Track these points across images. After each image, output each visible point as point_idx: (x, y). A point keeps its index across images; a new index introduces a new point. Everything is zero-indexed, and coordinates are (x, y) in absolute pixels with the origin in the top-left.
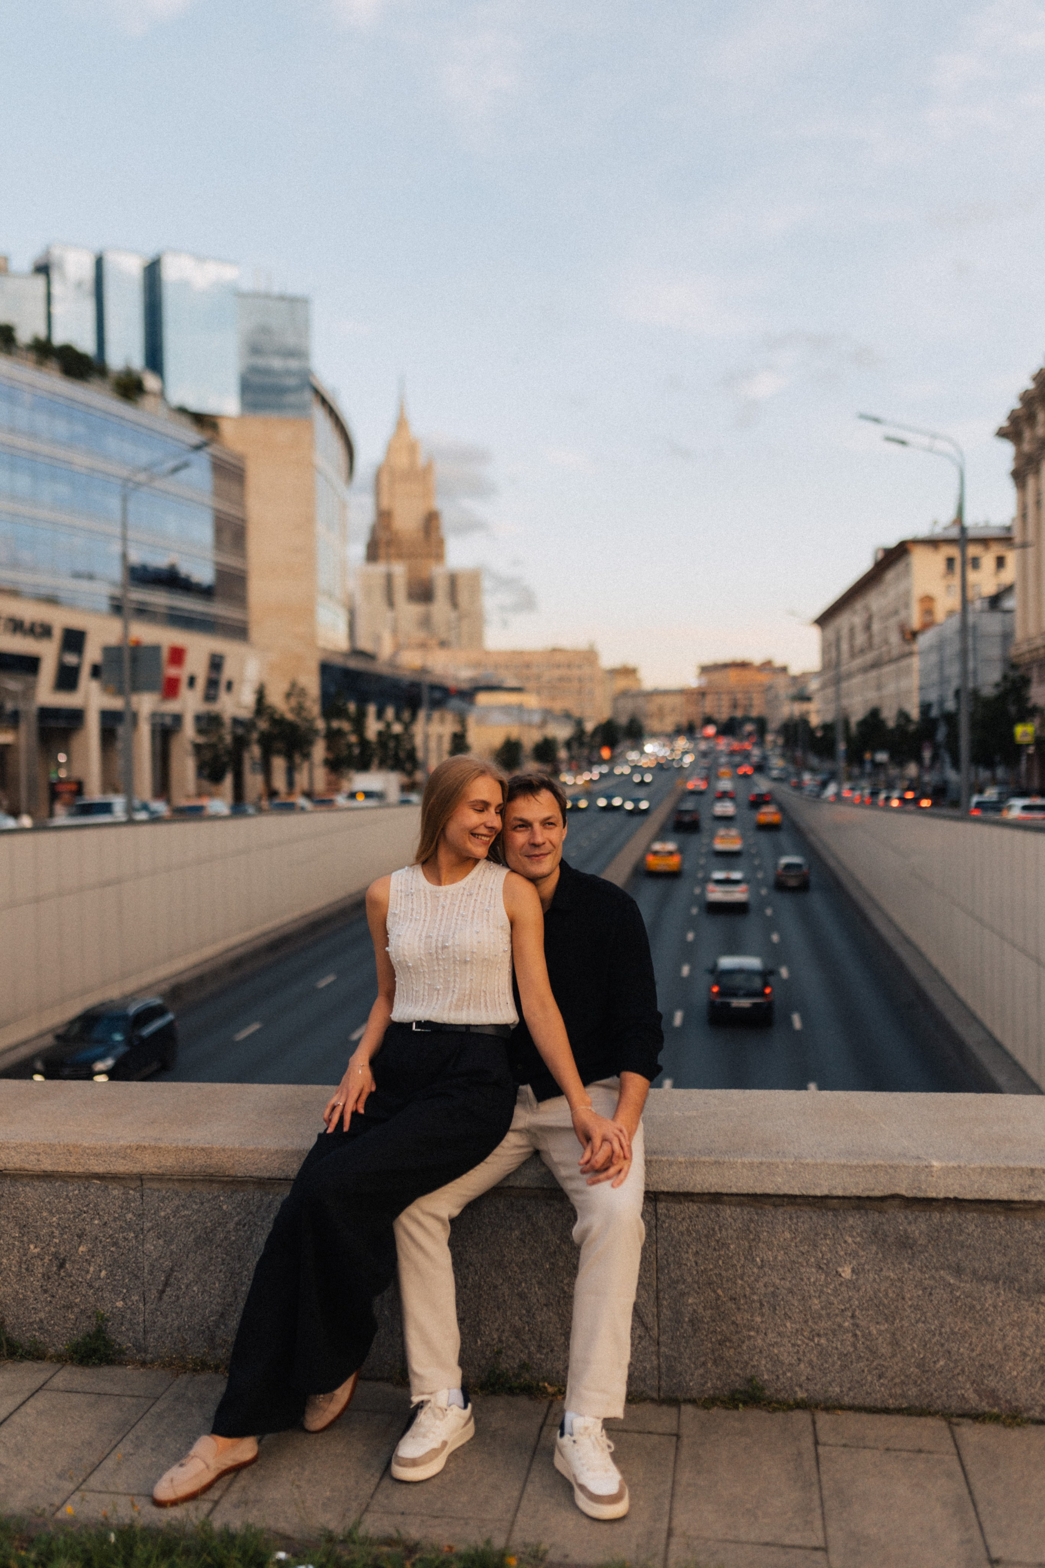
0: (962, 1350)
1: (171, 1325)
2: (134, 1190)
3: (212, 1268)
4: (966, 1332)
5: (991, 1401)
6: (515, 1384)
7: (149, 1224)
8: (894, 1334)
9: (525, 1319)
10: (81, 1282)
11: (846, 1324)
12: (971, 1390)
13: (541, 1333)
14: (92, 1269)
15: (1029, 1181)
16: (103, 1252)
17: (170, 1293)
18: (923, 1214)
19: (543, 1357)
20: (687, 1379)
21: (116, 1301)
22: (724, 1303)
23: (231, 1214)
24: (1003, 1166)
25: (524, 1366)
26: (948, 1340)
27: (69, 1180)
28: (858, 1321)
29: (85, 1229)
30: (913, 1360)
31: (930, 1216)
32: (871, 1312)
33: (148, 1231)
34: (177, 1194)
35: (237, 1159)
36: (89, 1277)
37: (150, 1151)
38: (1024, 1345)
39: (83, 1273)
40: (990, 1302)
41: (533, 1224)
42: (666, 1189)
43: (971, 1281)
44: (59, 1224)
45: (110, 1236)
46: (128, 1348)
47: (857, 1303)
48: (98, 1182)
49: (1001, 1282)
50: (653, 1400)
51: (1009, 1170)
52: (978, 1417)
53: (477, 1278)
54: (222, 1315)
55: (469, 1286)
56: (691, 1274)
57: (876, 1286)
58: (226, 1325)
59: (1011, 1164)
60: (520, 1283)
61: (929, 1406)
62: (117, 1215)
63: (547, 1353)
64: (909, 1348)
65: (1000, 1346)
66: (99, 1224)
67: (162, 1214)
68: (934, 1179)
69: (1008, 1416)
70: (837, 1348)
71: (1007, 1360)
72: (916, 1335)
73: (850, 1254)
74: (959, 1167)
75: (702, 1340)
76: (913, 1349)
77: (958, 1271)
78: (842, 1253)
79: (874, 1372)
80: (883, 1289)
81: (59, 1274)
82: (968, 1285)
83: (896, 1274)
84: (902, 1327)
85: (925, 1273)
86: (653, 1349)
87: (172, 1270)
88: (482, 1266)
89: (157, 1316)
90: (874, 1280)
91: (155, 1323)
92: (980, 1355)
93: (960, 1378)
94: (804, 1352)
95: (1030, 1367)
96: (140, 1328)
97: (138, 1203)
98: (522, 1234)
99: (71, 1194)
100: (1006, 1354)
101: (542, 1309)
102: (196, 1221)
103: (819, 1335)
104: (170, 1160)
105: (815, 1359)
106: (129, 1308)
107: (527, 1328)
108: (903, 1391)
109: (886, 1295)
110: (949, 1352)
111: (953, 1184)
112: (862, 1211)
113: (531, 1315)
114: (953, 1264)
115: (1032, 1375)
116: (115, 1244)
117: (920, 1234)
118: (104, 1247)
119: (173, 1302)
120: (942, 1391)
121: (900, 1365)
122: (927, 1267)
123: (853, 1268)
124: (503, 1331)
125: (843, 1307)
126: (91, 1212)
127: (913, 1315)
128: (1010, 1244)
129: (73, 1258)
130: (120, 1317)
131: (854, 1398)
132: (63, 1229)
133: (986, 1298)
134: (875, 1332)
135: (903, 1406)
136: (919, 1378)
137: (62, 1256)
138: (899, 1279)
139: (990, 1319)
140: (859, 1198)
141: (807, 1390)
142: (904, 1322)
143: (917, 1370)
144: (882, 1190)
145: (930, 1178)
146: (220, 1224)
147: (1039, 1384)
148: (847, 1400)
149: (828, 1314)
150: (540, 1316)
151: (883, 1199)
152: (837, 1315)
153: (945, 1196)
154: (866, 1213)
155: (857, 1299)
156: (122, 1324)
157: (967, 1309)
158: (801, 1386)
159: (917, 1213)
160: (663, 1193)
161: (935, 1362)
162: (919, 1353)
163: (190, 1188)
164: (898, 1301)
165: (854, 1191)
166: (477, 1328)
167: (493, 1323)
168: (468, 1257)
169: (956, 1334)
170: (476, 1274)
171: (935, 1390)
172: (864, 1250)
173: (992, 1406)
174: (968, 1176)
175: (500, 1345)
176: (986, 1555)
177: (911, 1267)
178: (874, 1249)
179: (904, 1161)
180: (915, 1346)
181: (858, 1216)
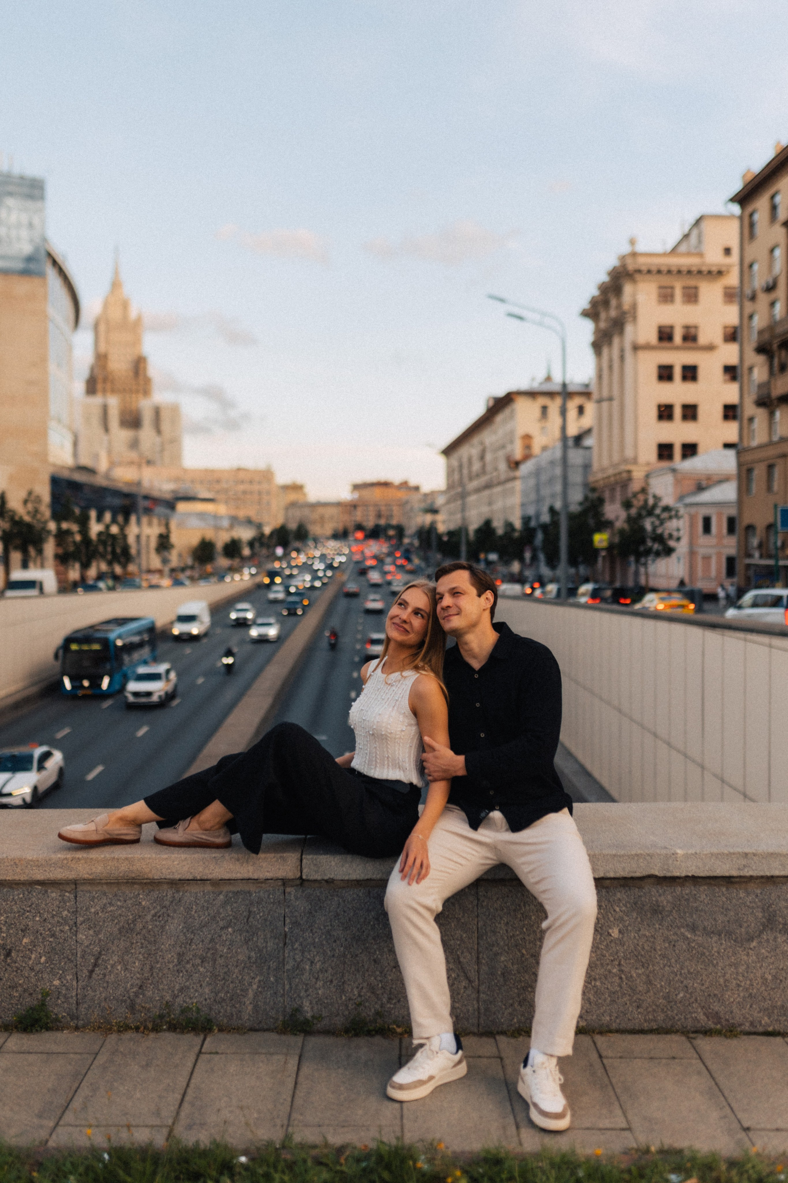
0: (695, 985)
1: (99, 998)
2: (70, 892)
3: (133, 951)
4: (698, 972)
5: (715, 1021)
6: (371, 1028)
7: (81, 919)
8: (648, 976)
9: (379, 978)
10: (25, 967)
11: (615, 971)
12: (702, 1014)
13: (391, 988)
14: (33, 956)
15: (744, 862)
16: (43, 943)
17: (98, 972)
18: (670, 888)
19: (392, 1006)
20: (500, 1017)
21: (54, 980)
22: (527, 959)
23: (149, 908)
24: (726, 852)
25: (378, 1013)
26: (686, 978)
27: (14, 886)
28: (623, 968)
29: (28, 925)
30: (661, 994)
31: (674, 890)
32: (632, 961)
33: (81, 924)
34: (105, 894)
35: (154, 865)
36: (30, 963)
37: (82, 861)
38: (739, 980)
39: (26, 960)
40: (715, 949)
43: (703, 935)
44: (6, 922)
45: (49, 929)
46: (63, 1017)
47: (622, 954)
48: (40, 887)
49: (723, 935)
50: (474, 1034)
51: (730, 854)
52: (707, 1032)
53: (342, 949)
54: (141, 987)
55: (336, 955)
56: (503, 939)
57: (636, 942)
58: (144, 995)
59: (732, 851)
60: (375, 951)
61: (672, 1026)
62: (54, 913)
63: (395, 1004)
64: (658, 986)
65: (721, 980)
66: (39, 921)
67: (93, 910)
68: (678, 863)
69: (726, 1031)
70: (608, 988)
71: (727, 991)
72: (664, 976)
73: (618, 920)
74: (696, 853)
75: (510, 988)
76: (661, 986)
77: (693, 928)
78: (612, 919)
79: (634, 1005)
80: (640, 944)
81: (6, 962)
82: (700, 938)
83: (650, 933)
84: (654, 971)
85: (670, 931)
86: (474, 996)
87: (100, 953)
88: (346, 940)
89: (88, 990)
90: (635, 937)
91: (86, 996)
92: (708, 988)
93: (694, 1005)
95: (742, 994)
96: (73, 1001)
97: (73, 903)
99: (17, 897)
100: (726, 986)
101: (392, 970)
102: (120, 915)
103: (595, 980)
104: (100, 868)
105: (592, 997)
106: (64, 985)
107: (380, 985)
108: (654, 1017)
109: (643, 948)
110: (687, 987)
111: (691, 866)
112: (627, 888)
113: (383, 975)
114: (690, 924)
115: (744, 1000)
116: (53, 935)
117: (667, 902)
118: (44, 938)
119: (101, 979)
120: (681, 1015)
121: (652, 998)
122: (671, 926)
123: (620, 929)
124: (362, 988)
125: (612, 958)
126: (33, 911)
127: (661, 962)
128: (729, 907)
129: (17, 948)
130: (57, 993)
131: (620, 1024)
132: (9, 926)
133: (712, 947)
134: (635, 975)
135: (654, 1028)
136: (666, 1006)
137: (8, 947)
138: (652, 936)
139: (715, 962)
140: (625, 878)
141: (586, 1020)
142: (655, 967)
143: (664, 1001)
144: (642, 872)
145: (675, 862)
146: (140, 916)
147: (748, 1006)
148: (614, 1026)
149: (602, 964)
150: (390, 975)
151: (642, 878)
152: (608, 964)
153: (686, 875)
154: (630, 889)
155: (623, 952)
156: (58, 998)
157: (699, 956)
159: (665, 888)
161: (676, 995)
162: (666, 989)
163: (116, 889)
164: (651, 952)
165: (622, 874)
166: (342, 987)
167: (354, 982)
168: (335, 934)
169: (691, 973)
170: (342, 946)
171: (677, 1015)
172: (628, 916)
173: (716, 1024)
174: (702, 859)
175: (359, 999)
176: (740, 1126)
177: (661, 927)
178: (635, 915)
179: (657, 850)
180: (663, 984)
181: (624, 892)
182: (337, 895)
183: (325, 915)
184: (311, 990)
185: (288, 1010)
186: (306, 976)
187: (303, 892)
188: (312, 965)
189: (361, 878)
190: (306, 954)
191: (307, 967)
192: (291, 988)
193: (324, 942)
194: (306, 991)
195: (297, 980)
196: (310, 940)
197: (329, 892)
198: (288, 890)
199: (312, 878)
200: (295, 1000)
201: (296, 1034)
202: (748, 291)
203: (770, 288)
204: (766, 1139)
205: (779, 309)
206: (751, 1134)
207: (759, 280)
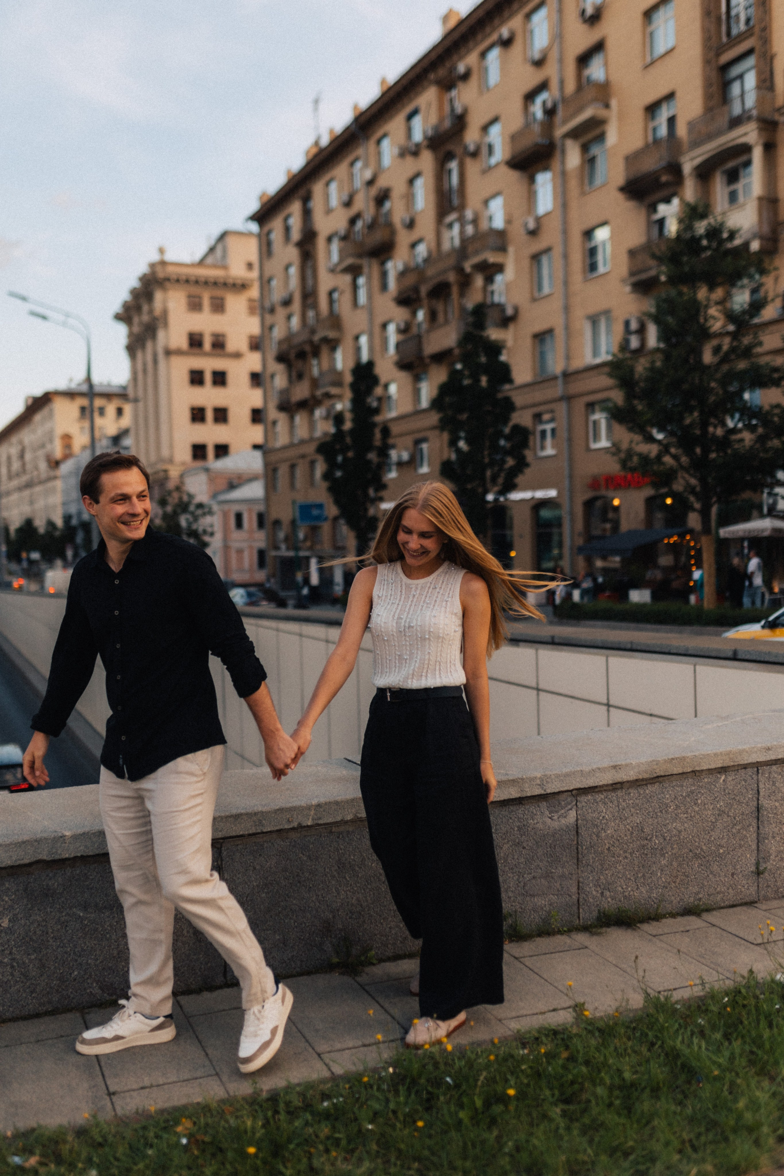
0: (89, 961)
4: (92, 948)
8: (41, 960)
11: (6, 960)
12: (97, 988)
18: (59, 871)
26: (79, 956)
28: (14, 956)
30: (55, 975)
31: (64, 872)
32: (24, 948)
40: (108, 924)
43: (95, 912)
47: (13, 943)
57: (27, 928)
61: (67, 1005)
64: (52, 968)
68: (67, 845)
71: (121, 961)
72: (57, 958)
73: (7, 909)
74: (84, 833)
76: (55, 968)
77: (85, 907)
78: (1, 909)
79: (27, 990)
80: (32, 929)
82: (93, 915)
83: (41, 917)
84: (47, 953)
85: (62, 912)
90: (25, 924)
92: (102, 962)
93: (89, 981)
100: (120, 957)
108: (49, 999)
109: (35, 933)
110: (80, 965)
111: (79, 847)
112: (15, 877)
114: (82, 903)
117: (58, 885)
120: (77, 993)
121: (46, 981)
122: (63, 908)
123: (10, 918)
125: (3, 948)
127: (54, 944)
131: (13, 1012)
134: (27, 961)
135: (49, 1010)
136: (60, 987)
138: (43, 920)
140: (12, 867)
142: (48, 950)
143: (58, 982)
144: (29, 859)
145: (63, 845)
148: (7, 1015)
151: (30, 865)
153: (75, 855)
154: (18, 877)
155: (13, 941)
157: (92, 932)
159: (55, 871)
161: (71, 974)
162: (60, 970)
164: (43, 936)
165: (9, 863)
169: (85, 950)
171: (71, 993)
172: (17, 904)
173: (111, 995)
174: (90, 839)
176: (106, 1092)
177: (52, 910)
178: (25, 901)
179: (45, 835)
180: (56, 965)
181: (12, 880)
202: (267, 304)
203: (287, 303)
204: (128, 1100)
205: (295, 322)
206: (114, 1098)
207: (277, 294)
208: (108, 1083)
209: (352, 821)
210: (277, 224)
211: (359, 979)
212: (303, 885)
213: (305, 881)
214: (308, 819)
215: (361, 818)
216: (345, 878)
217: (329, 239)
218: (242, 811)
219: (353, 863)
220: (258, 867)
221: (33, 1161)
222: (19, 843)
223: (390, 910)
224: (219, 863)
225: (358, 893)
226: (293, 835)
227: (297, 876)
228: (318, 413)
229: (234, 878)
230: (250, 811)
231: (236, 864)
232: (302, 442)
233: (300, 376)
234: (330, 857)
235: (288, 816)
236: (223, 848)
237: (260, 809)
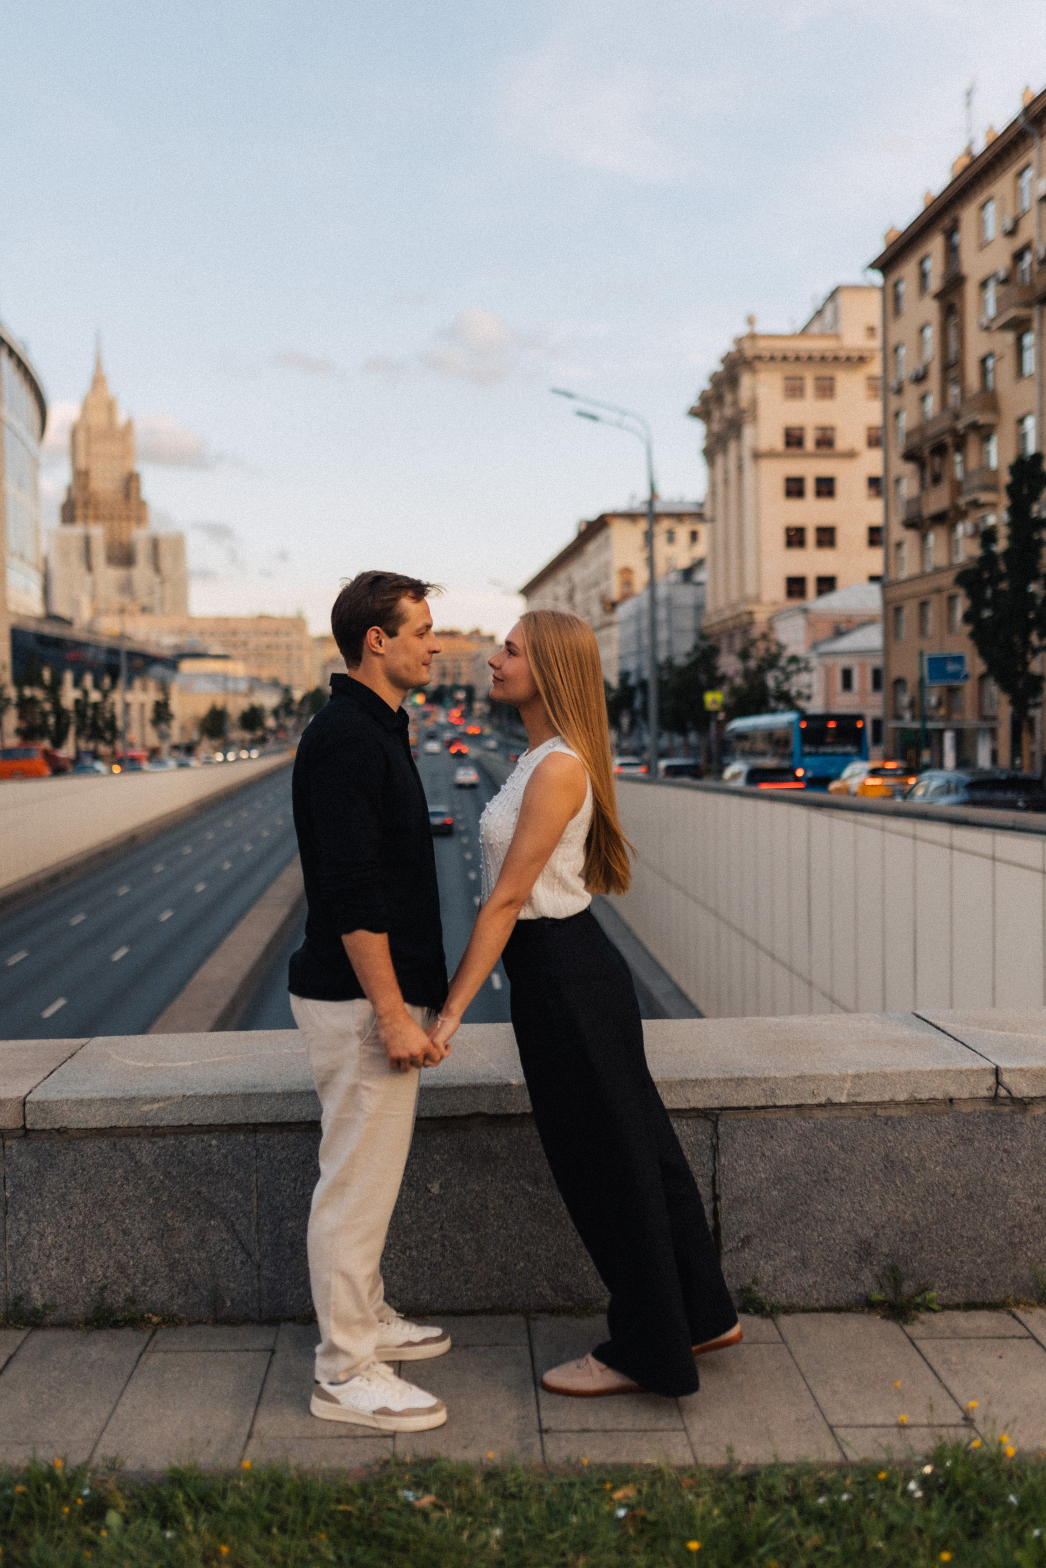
0: (539, 1251)
4: (543, 1234)
5: (565, 1295)
6: (119, 1318)
8: (478, 1242)
11: (435, 1236)
12: (548, 1288)
13: (145, 1267)
18: (504, 1130)
19: (147, 1289)
20: (288, 1299)
25: (129, 1299)
26: (527, 1244)
28: (446, 1233)
30: (496, 1264)
31: (511, 1131)
32: (457, 1223)
41: (136, 1162)
42: (263, 1120)
43: (548, 1188)
47: (444, 1215)
50: (253, 1321)
52: (553, 1311)
53: (81, 1218)
55: (73, 1225)
56: (290, 1200)
57: (462, 1198)
60: (124, 1219)
61: (510, 1305)
63: (151, 1286)
64: (492, 1254)
65: (573, 1245)
68: (513, 1097)
69: (581, 1308)
70: (427, 1259)
71: (580, 1257)
72: (498, 1241)
73: (438, 1171)
76: (496, 1254)
77: (536, 1180)
78: (430, 1170)
79: (461, 1278)
80: (468, 1201)
82: (545, 1192)
83: (480, 1186)
84: (486, 1234)
85: (506, 1183)
86: (255, 1273)
88: (86, 1206)
90: (460, 1193)
92: (555, 1255)
93: (538, 1277)
94: (397, 1265)
98: (126, 1172)
103: (410, 1248)
105: (406, 1270)
107: (131, 1263)
108: (487, 1294)
109: (472, 1207)
110: (528, 1255)
112: (449, 1130)
113: (135, 1249)
114: (531, 1174)
117: (501, 1148)
120: (522, 1290)
121: (484, 1270)
122: (507, 1177)
123: (441, 1183)
124: (108, 1266)
125: (432, 1220)
127: (496, 1223)
131: (443, 1303)
134: (461, 1241)
135: (488, 1307)
136: (502, 1280)
138: (482, 1190)
140: (445, 1118)
142: (487, 1230)
143: (500, 1273)
144: (466, 1110)
145: (509, 1096)
148: (436, 1306)
149: (419, 1228)
150: (144, 1249)
151: (467, 1118)
152: (427, 1228)
154: (453, 1131)
155: (445, 1213)
157: (544, 1215)
158: (394, 1297)
159: (498, 1129)
160: (261, 1124)
161: (515, 1265)
162: (501, 1257)
165: (441, 1112)
166: (82, 1267)
167: (97, 1260)
168: (72, 1198)
169: (534, 1237)
170: (80, 1214)
171: (516, 1290)
172: (451, 1167)
173: (566, 1300)
175: (105, 1281)
176: (537, 1428)
177: (493, 1179)
178: (460, 1165)
179: (486, 1081)
180: (498, 1251)
181: (445, 1135)
182: (73, 1149)
183: (58, 1175)
184: (40, 1271)
185: (11, 1297)
186: (34, 1255)
187: (28, 1145)
188: (41, 1239)
189: (103, 1126)
190: (34, 1225)
191: (36, 1242)
192: (15, 1269)
193: (58, 1210)
194: (35, 1272)
195: (23, 1259)
196: (38, 1207)
197: (62, 1145)
198: (8, 1143)
199: (38, 1127)
200: (20, 1285)
201: (20, 1329)
202: (893, 383)
203: (920, 378)
204: (563, 1443)
205: (932, 404)
206: (546, 1437)
207: (907, 368)
208: (542, 1416)
209: (907, 1103)
210: (908, 271)
211: (908, 1329)
212: (833, 1186)
213: (834, 1180)
214: (842, 1093)
215: (920, 1099)
216: (894, 1182)
217: (984, 285)
218: (748, 1075)
219: (908, 1162)
220: (768, 1153)
221: (427, 1500)
222: (453, 1088)
223: (962, 1236)
224: (714, 1141)
225: (914, 1207)
226: (821, 1115)
227: (825, 1172)
228: (963, 529)
229: (735, 1165)
230: (758, 1075)
231: (736, 1146)
232: (938, 570)
233: (937, 479)
234: (873, 1151)
235: (812, 1087)
236: (719, 1123)
237: (773, 1074)
